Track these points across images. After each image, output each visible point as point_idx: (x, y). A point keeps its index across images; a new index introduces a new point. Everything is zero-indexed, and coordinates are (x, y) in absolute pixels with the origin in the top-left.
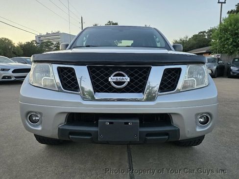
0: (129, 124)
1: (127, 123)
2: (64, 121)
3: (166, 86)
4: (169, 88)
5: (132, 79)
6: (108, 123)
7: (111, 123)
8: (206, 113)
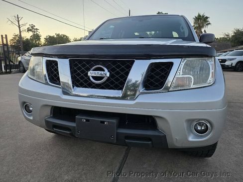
0: (106, 123)
1: (103, 122)
2: (49, 114)
3: (152, 84)
4: (157, 86)
5: (113, 74)
6: (85, 120)
7: (87, 120)
8: (204, 120)
